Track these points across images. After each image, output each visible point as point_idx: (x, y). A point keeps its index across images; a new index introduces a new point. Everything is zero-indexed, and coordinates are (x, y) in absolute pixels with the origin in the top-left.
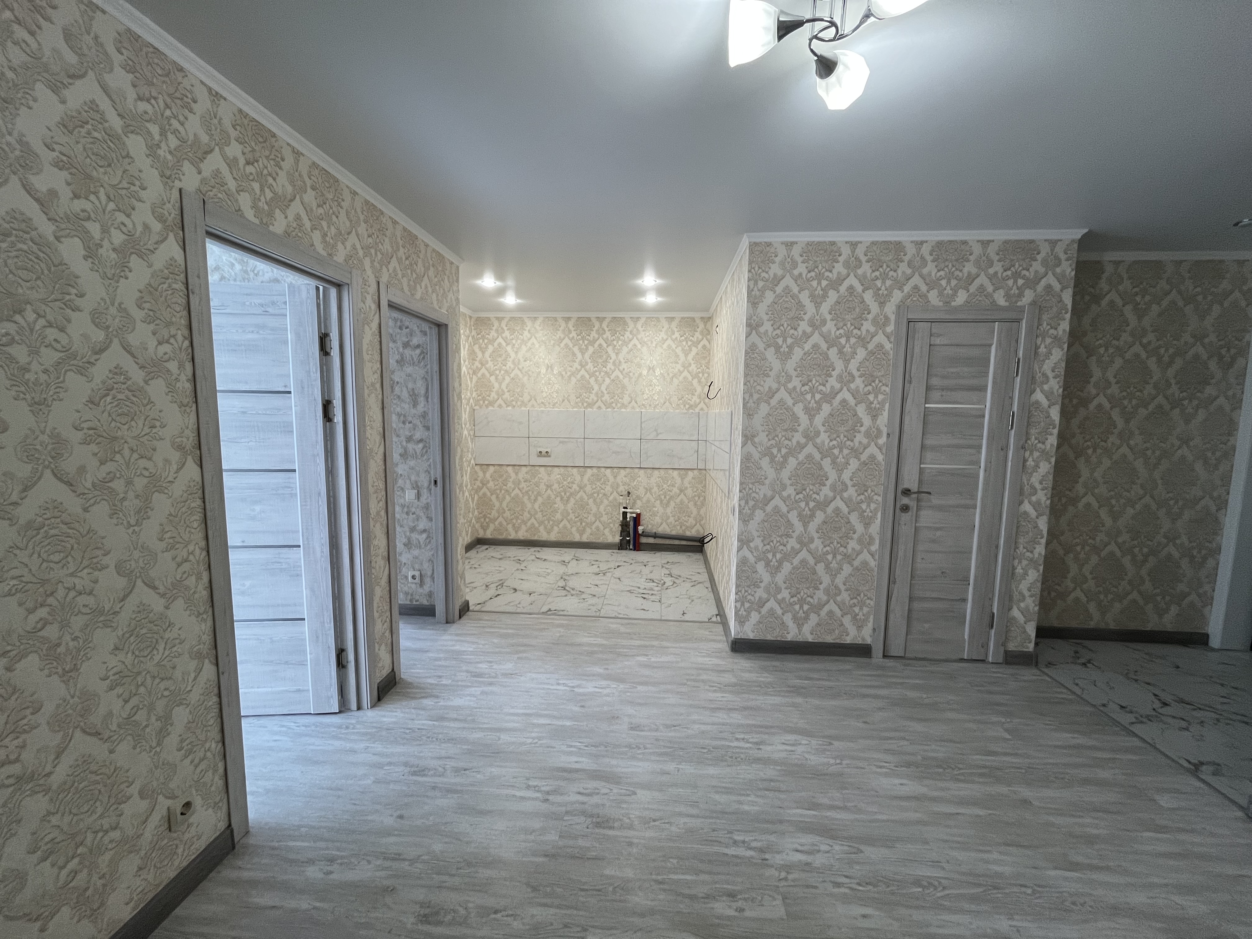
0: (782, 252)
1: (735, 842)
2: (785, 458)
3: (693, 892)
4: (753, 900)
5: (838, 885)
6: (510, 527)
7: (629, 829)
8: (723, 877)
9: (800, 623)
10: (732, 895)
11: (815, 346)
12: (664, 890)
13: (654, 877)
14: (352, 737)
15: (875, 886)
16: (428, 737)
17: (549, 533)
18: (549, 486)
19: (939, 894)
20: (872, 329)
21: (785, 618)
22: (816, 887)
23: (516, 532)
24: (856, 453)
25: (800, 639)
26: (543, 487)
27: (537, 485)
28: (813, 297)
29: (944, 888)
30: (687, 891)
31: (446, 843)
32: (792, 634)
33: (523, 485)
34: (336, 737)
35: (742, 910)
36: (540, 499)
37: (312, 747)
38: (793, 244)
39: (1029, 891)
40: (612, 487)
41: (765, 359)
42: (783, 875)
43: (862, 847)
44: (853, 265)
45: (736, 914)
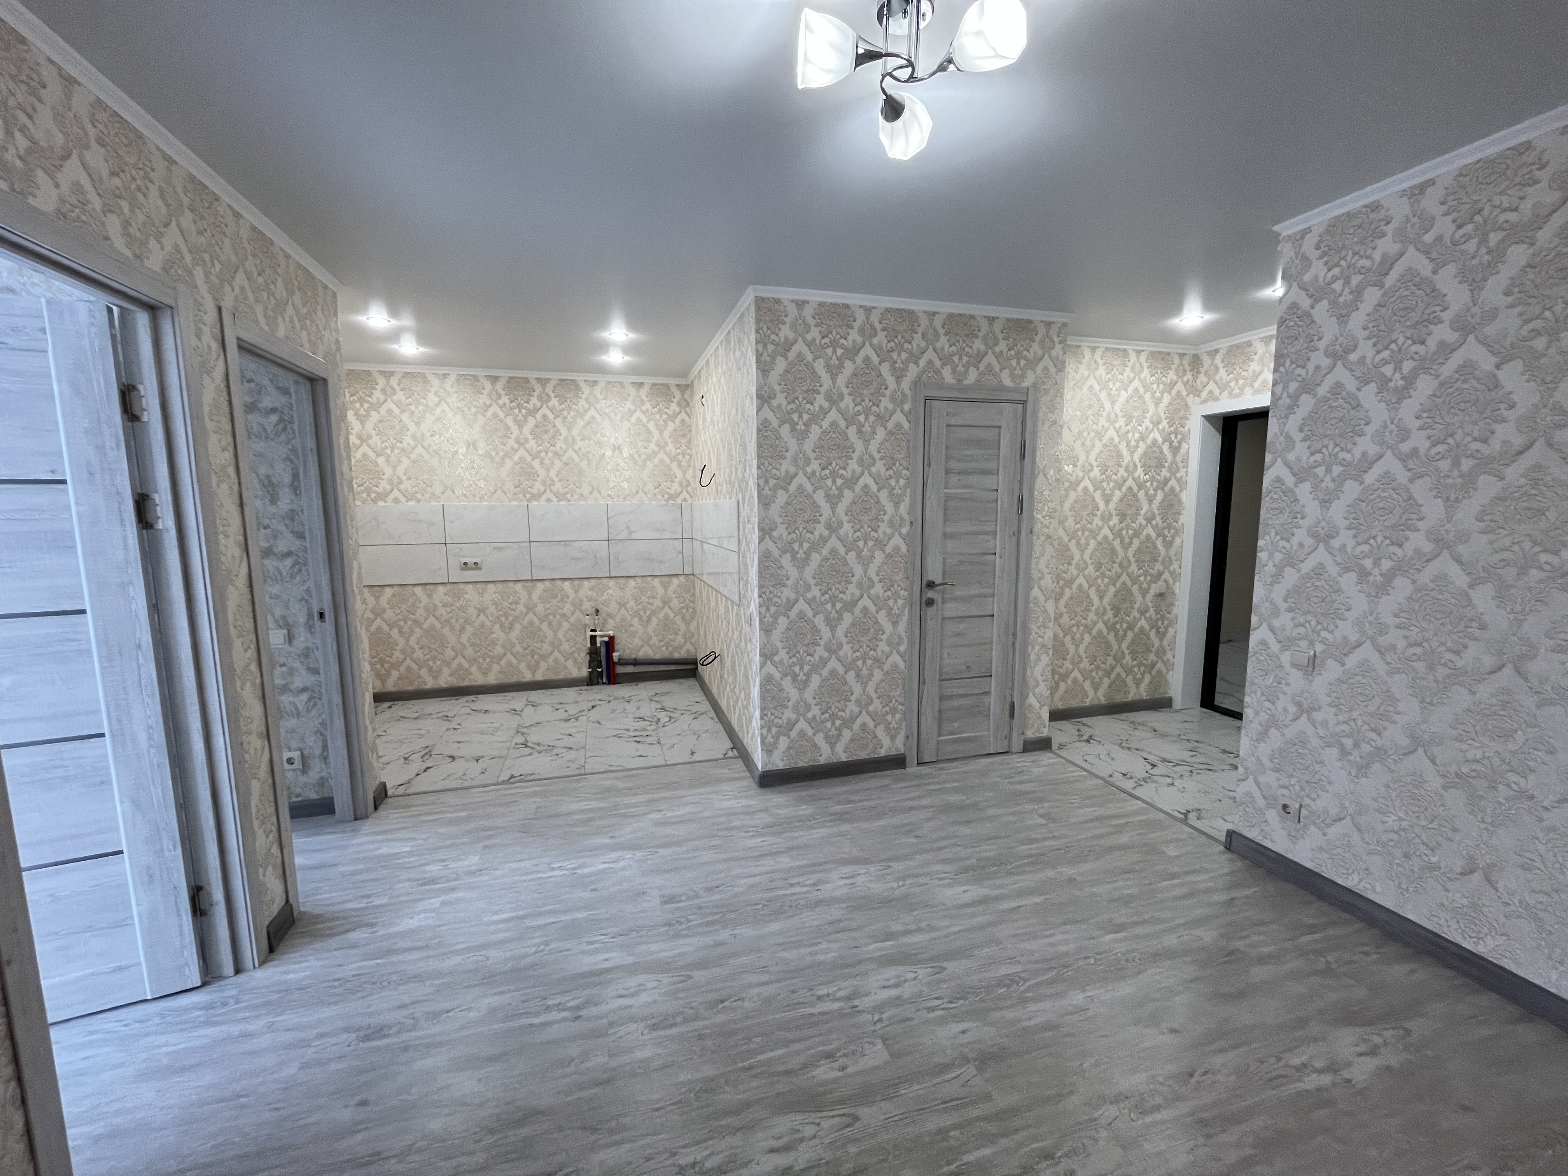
0: (792, 310)
1: (819, 998)
2: (808, 554)
3: (789, 1066)
4: (854, 1053)
5: (931, 1010)
6: (424, 672)
7: (695, 1020)
8: (817, 1039)
9: (832, 742)
10: (829, 1056)
11: (834, 424)
12: (755, 1076)
13: (740, 1065)
14: (239, 1015)
15: (965, 999)
16: (374, 983)
17: (485, 674)
18: (481, 611)
19: (1022, 988)
20: (891, 407)
21: (816, 739)
22: (911, 1019)
23: (435, 678)
24: (880, 544)
25: (834, 760)
26: (472, 611)
27: (463, 609)
28: (828, 367)
29: (1025, 981)
30: (782, 1068)
31: (448, 1115)
32: (825, 755)
33: (441, 611)
34: (209, 1023)
35: (843, 1068)
36: (469, 630)
37: (164, 1049)
38: (804, 302)
39: (1092, 961)
40: (573, 604)
41: (779, 438)
42: (877, 1017)
43: (945, 964)
44: (867, 332)
45: (840, 1074)
